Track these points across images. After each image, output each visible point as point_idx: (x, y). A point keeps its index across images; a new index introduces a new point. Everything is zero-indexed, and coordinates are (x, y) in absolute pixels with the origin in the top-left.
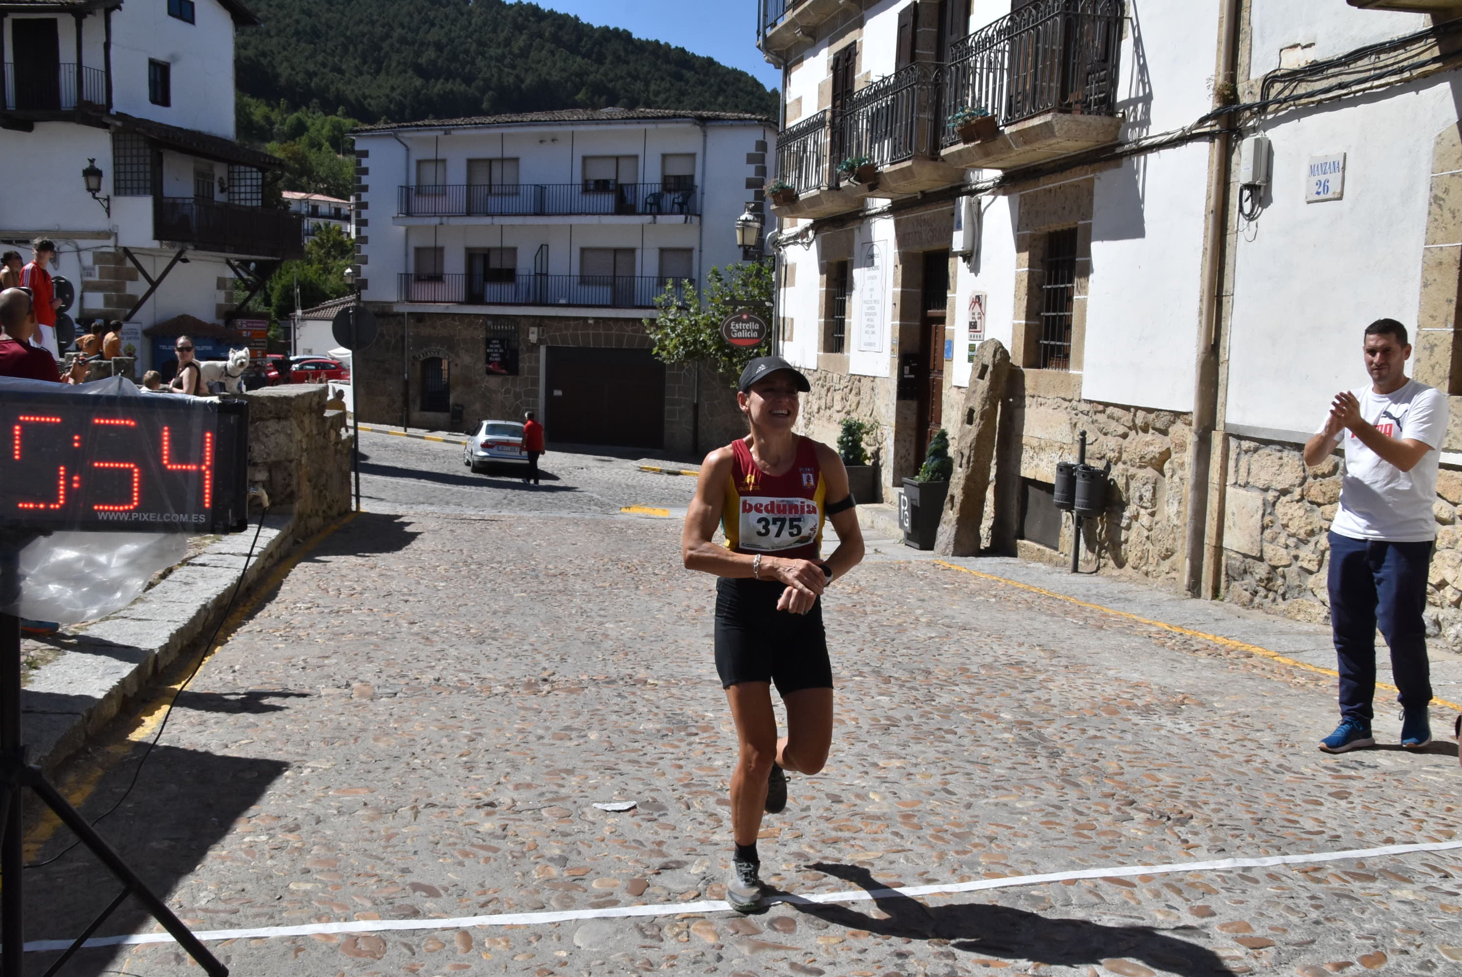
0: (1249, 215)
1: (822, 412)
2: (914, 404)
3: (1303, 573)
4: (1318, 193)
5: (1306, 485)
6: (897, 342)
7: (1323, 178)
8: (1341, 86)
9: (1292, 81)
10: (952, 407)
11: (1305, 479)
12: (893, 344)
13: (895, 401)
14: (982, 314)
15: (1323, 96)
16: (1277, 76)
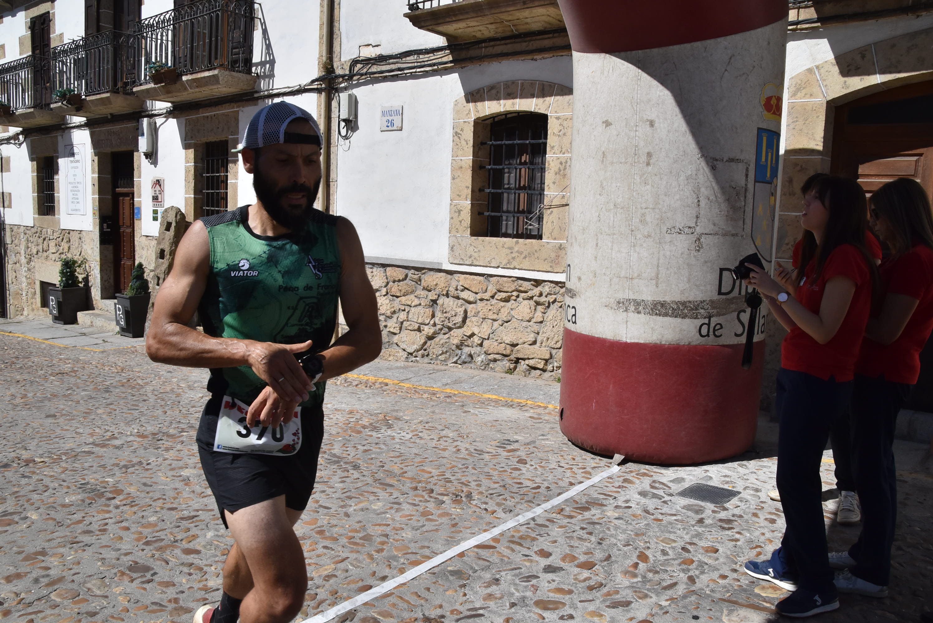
0: (345, 136)
1: (40, 254)
2: (111, 247)
3: (390, 334)
4: (388, 126)
5: (389, 286)
6: (97, 208)
7: (390, 118)
8: (399, 69)
9: (367, 64)
10: (143, 248)
11: (388, 283)
12: (93, 209)
13: (98, 245)
14: (162, 191)
15: (387, 74)
16: (359, 60)
